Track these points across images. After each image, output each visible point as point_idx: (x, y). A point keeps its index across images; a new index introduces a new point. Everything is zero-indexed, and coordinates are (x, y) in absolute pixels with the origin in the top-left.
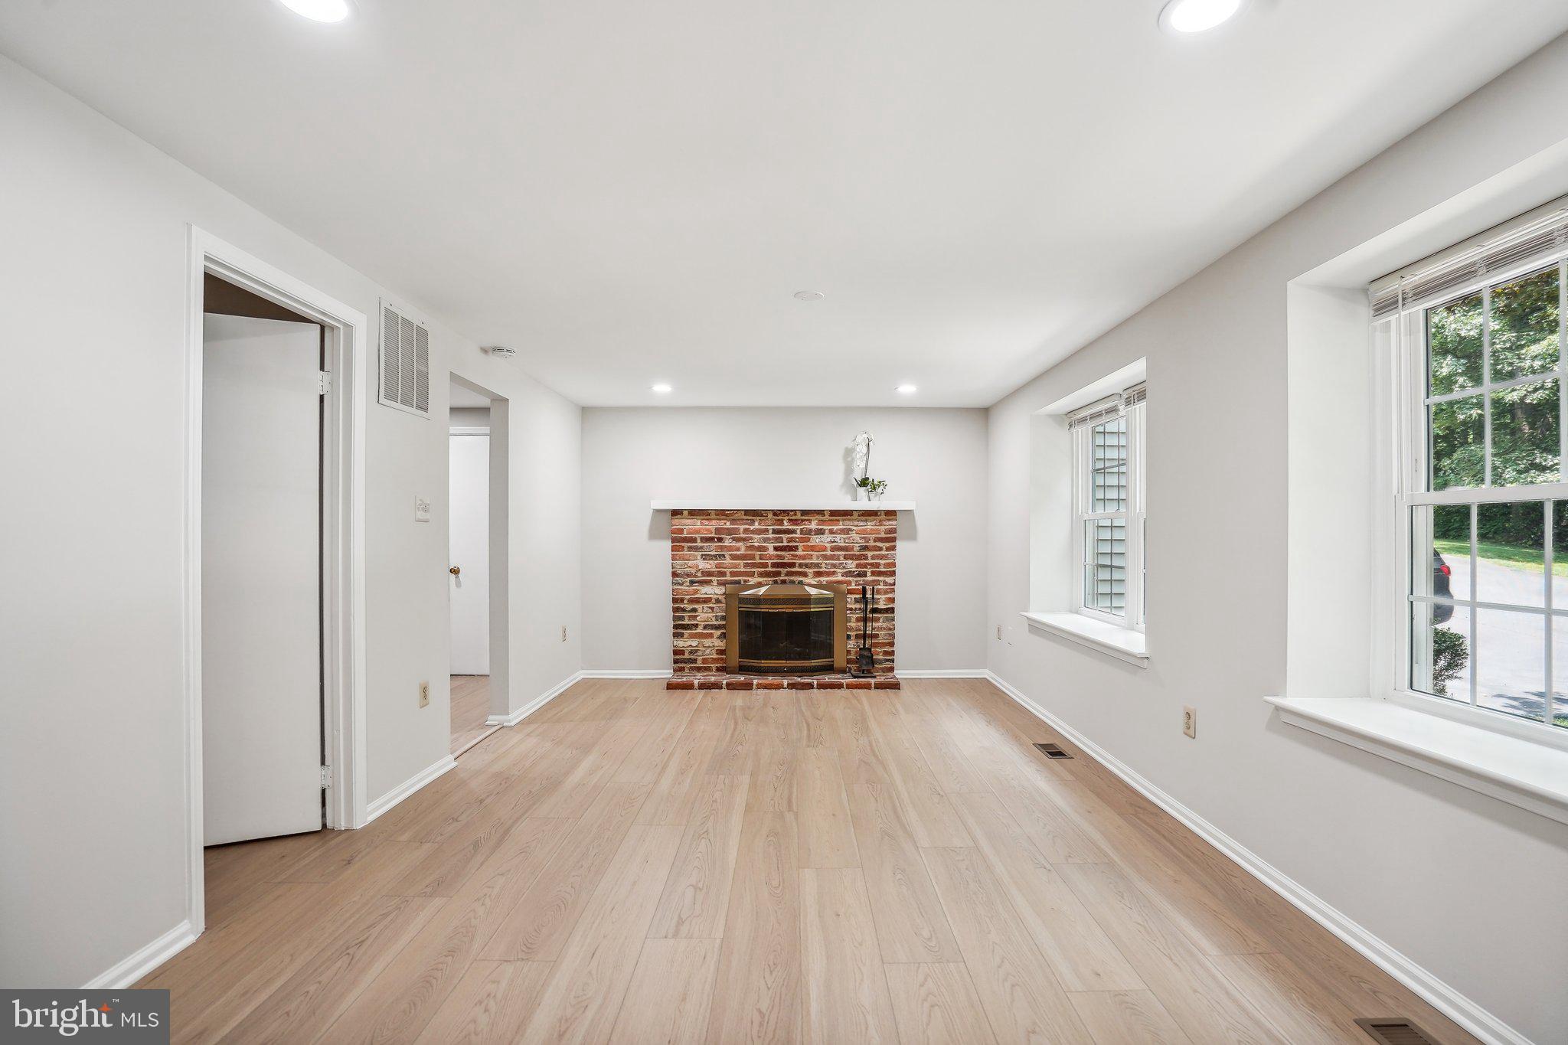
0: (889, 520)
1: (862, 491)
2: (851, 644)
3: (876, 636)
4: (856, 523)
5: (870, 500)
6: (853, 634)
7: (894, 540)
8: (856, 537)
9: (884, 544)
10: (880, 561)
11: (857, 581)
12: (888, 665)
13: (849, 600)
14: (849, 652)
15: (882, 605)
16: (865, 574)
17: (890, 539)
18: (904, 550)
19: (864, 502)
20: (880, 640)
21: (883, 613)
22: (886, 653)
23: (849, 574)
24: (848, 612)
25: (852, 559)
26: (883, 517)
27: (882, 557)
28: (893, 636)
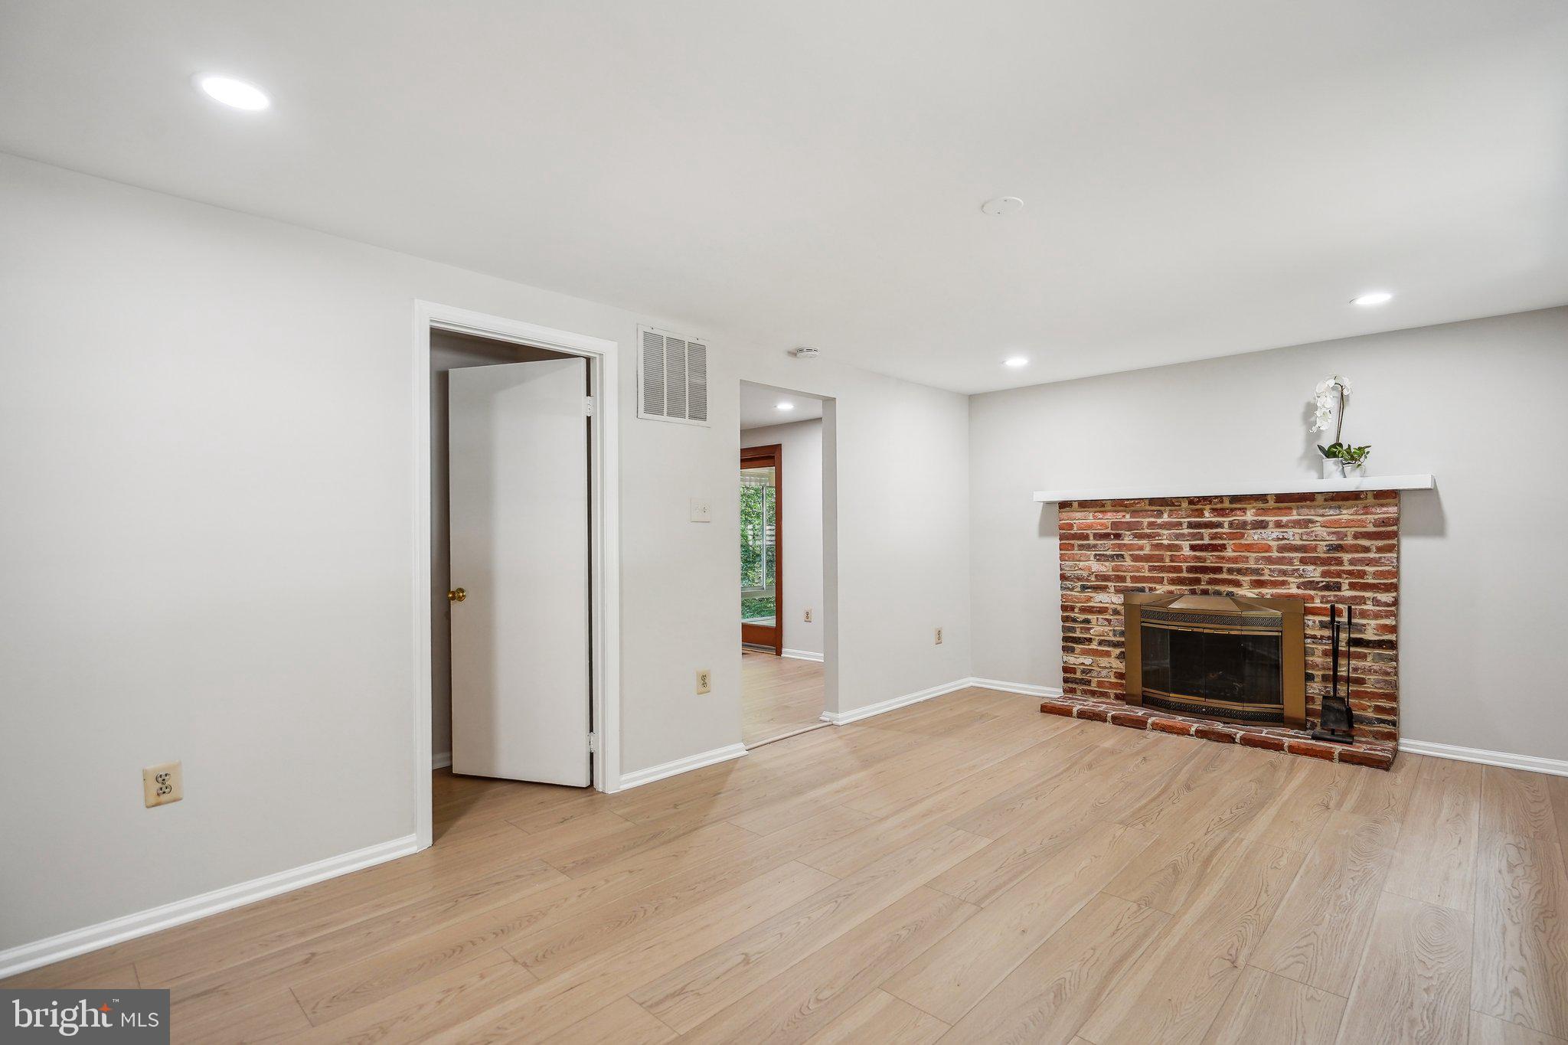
0: (1382, 505)
1: (1330, 464)
2: (1316, 688)
3: (1360, 682)
4: (1321, 511)
5: (1345, 477)
6: (1318, 673)
7: (1394, 535)
8: (1320, 531)
9: (1373, 542)
10: (1367, 568)
11: (1323, 597)
12: (1386, 728)
13: (1310, 623)
14: (1309, 699)
15: (1370, 635)
16: (1338, 587)
17: (1388, 535)
18: (1413, 550)
19: (1335, 479)
20: (1369, 688)
21: (1373, 647)
22: (1379, 709)
23: (1311, 585)
24: (1309, 641)
25: (1315, 564)
26: (1371, 500)
27: (1370, 562)
28: (1395, 686)
